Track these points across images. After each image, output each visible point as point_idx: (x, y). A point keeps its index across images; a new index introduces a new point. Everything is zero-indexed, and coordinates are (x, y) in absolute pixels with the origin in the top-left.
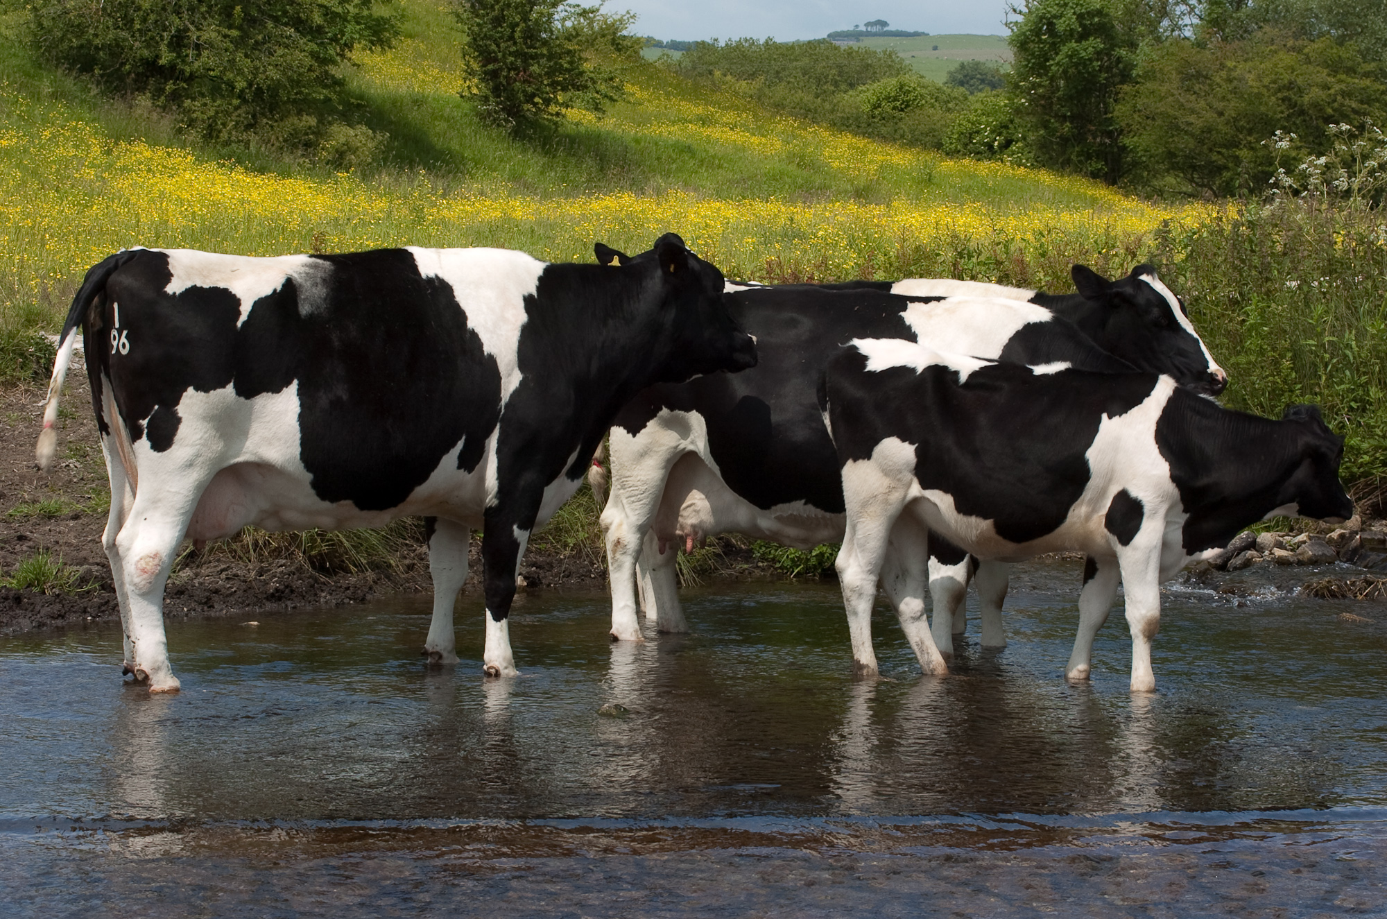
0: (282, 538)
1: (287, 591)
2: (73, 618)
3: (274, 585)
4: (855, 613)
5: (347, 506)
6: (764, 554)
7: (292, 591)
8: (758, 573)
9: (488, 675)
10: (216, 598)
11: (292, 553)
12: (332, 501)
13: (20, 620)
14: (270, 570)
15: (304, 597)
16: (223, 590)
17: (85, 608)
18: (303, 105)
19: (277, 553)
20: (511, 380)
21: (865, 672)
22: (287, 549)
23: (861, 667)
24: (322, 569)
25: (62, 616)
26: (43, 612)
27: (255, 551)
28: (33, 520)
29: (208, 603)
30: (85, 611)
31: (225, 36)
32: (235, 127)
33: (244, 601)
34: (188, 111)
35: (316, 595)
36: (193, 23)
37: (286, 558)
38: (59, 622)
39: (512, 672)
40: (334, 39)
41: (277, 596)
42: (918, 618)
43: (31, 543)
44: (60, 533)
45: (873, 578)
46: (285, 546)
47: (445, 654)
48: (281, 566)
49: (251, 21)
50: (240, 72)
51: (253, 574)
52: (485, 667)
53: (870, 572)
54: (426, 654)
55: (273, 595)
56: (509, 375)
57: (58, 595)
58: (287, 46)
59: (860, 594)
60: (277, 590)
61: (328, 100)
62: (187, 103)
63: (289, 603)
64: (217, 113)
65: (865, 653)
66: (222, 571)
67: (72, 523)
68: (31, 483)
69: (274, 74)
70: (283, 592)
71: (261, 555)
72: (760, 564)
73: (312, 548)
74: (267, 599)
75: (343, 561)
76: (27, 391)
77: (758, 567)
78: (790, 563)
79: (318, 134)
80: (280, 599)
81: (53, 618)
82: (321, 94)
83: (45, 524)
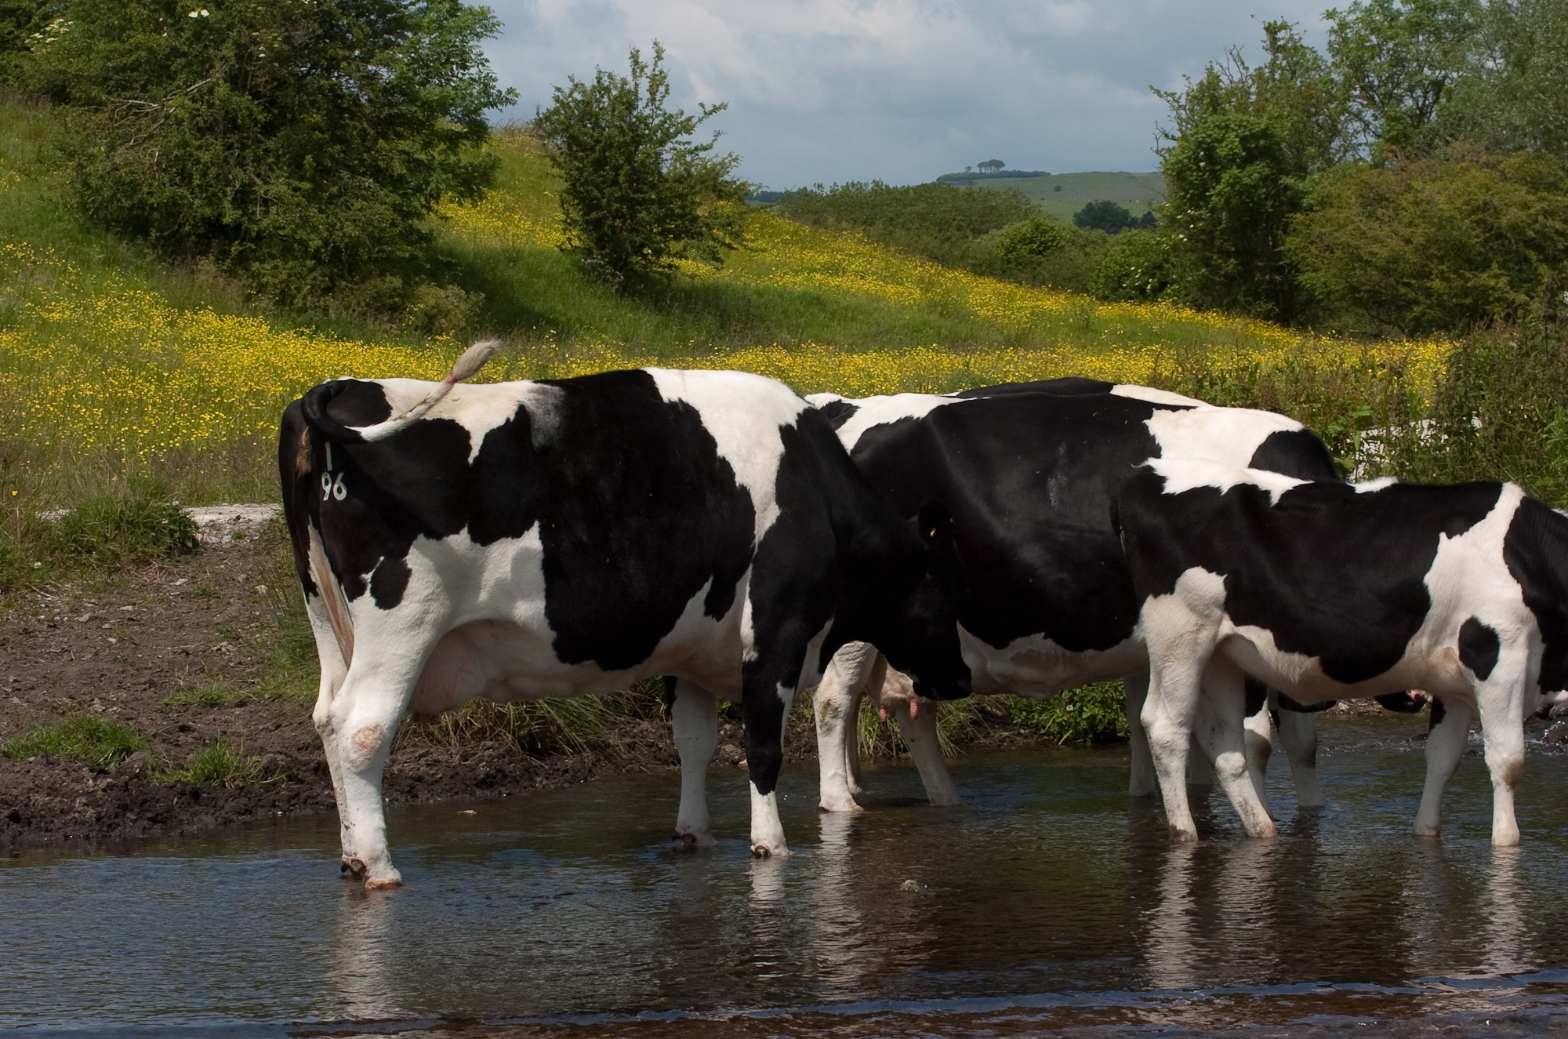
0: (486, 717)
1: (499, 775)
2: (261, 813)
3: (483, 769)
4: (1167, 773)
5: (589, 667)
6: (1027, 718)
7: (505, 776)
8: (1020, 741)
9: (757, 855)
10: (419, 786)
11: (498, 735)
12: (572, 663)
13: (203, 817)
14: (475, 754)
15: (518, 782)
16: (426, 777)
17: (274, 801)
18: (388, 265)
19: (481, 734)
20: (767, 516)
21: (1183, 839)
22: (492, 730)
23: (1178, 833)
24: (532, 750)
25: (248, 811)
26: (227, 808)
27: (455, 733)
28: (193, 709)
29: (412, 792)
30: (274, 806)
31: (296, 189)
32: (310, 292)
33: (451, 789)
34: (255, 276)
35: (531, 779)
36: (258, 176)
37: (491, 740)
38: (247, 818)
39: (783, 852)
40: (419, 190)
41: (488, 782)
42: (1239, 775)
43: (195, 734)
44: (226, 722)
45: (1184, 730)
46: (491, 727)
47: (699, 836)
48: (489, 749)
49: (323, 171)
50: (315, 229)
51: (457, 758)
52: (753, 848)
53: (1181, 724)
54: (677, 837)
55: (483, 781)
56: (765, 510)
57: (242, 788)
58: (365, 199)
59: (1172, 751)
60: (488, 775)
61: (413, 258)
62: (255, 266)
63: (503, 789)
64: (289, 276)
65: (1181, 818)
66: (421, 756)
67: (238, 711)
68: (182, 668)
69: (351, 230)
70: (495, 777)
71: (462, 738)
72: (1022, 731)
73: (521, 728)
74: (477, 785)
75: (556, 742)
76: (161, 569)
77: (1019, 734)
78: (1057, 728)
79: (406, 295)
80: (491, 785)
81: (239, 813)
82: (405, 252)
83: (208, 713)
